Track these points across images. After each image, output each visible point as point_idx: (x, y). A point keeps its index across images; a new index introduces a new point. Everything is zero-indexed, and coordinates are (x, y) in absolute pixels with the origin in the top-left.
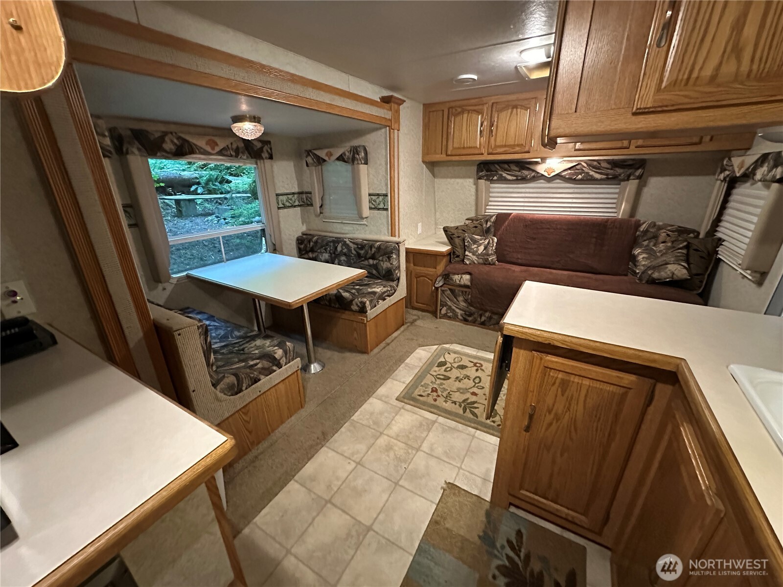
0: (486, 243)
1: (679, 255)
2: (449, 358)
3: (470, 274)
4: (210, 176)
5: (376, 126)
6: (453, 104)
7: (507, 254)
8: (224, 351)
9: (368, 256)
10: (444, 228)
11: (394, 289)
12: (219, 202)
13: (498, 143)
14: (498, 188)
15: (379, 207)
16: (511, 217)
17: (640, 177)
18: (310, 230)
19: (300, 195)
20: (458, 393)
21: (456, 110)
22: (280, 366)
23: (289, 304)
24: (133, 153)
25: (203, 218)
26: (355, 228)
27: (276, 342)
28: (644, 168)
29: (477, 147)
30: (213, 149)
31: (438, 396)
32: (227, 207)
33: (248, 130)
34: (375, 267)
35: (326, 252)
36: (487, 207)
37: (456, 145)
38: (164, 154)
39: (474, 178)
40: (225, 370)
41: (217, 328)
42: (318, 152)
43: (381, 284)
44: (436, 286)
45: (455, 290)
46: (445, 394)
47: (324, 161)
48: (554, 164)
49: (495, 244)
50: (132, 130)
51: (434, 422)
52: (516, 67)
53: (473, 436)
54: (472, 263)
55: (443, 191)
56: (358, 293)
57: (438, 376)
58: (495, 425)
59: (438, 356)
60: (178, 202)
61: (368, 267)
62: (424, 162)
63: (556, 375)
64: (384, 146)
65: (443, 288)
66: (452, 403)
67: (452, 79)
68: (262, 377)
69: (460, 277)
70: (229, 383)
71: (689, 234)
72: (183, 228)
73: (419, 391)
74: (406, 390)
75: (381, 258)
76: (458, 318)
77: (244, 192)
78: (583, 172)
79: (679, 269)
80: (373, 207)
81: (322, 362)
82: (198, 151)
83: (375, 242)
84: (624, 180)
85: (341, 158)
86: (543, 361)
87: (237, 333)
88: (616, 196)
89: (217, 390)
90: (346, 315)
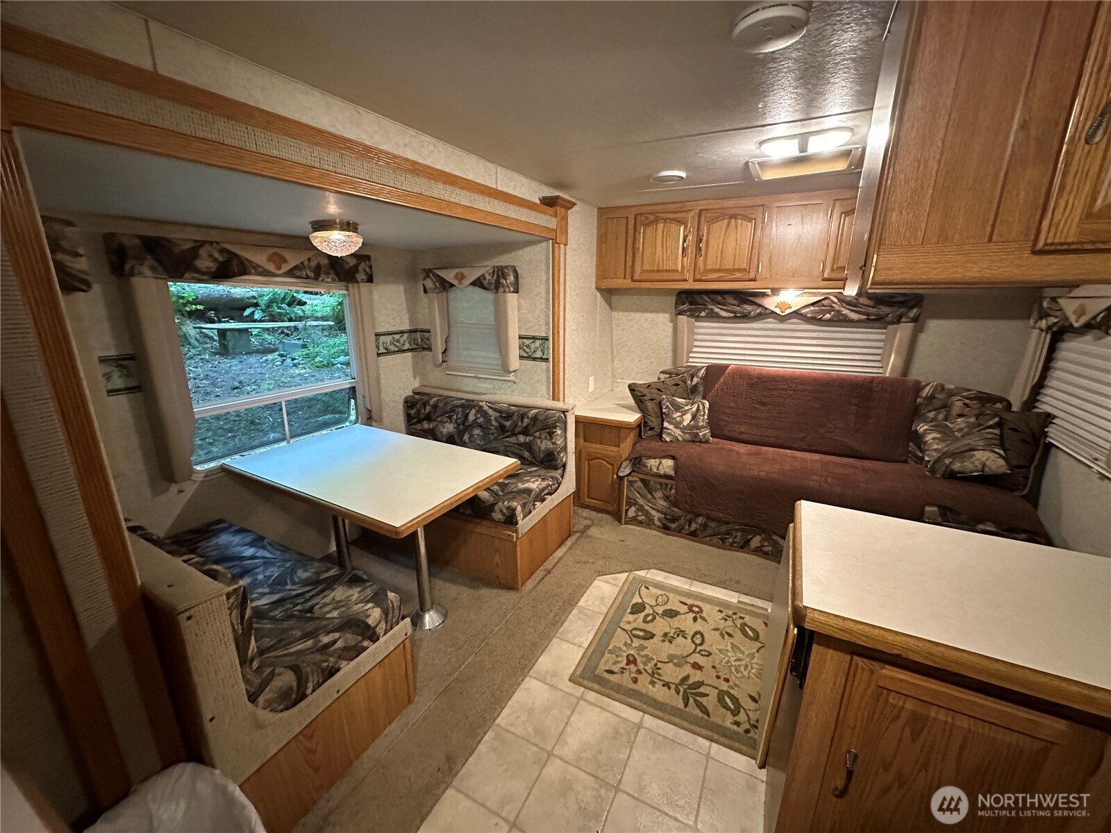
0: (694, 409)
1: (990, 436)
2: (648, 596)
3: (673, 458)
4: (274, 295)
5: (532, 238)
6: (643, 210)
7: (725, 426)
8: (278, 613)
9: (517, 430)
10: (630, 386)
11: (558, 482)
12: (285, 333)
13: (710, 266)
14: (706, 328)
15: (535, 356)
16: (727, 371)
17: (915, 320)
18: (425, 386)
19: (413, 334)
20: (670, 665)
21: (647, 218)
22: (374, 638)
23: (395, 530)
24: (141, 273)
25: (259, 356)
26: (496, 387)
27: (369, 592)
28: (920, 307)
29: (678, 271)
30: (279, 268)
31: (639, 672)
32: (296, 342)
33: (337, 243)
34: (528, 447)
35: (451, 422)
36: (691, 355)
37: (647, 267)
38: (196, 275)
39: (671, 313)
40: (278, 656)
41: (267, 563)
42: (442, 273)
43: (537, 474)
44: (621, 474)
45: (649, 483)
46: (649, 667)
47: (452, 285)
48: (792, 298)
49: (707, 412)
50: (142, 238)
51: (639, 726)
52: (747, 163)
53: (708, 756)
54: (674, 440)
55: (624, 329)
56: (503, 491)
57: (634, 632)
58: (740, 730)
59: (630, 595)
60: (222, 333)
61: (517, 446)
62: (598, 289)
63: (901, 704)
64: (544, 268)
65: (630, 478)
66: (664, 685)
67: (648, 177)
68: (343, 663)
69: (658, 463)
70: (281, 688)
71: (994, 404)
72: (227, 372)
73: (606, 662)
74: (585, 660)
75: (537, 434)
76: (654, 524)
77: (323, 318)
78: (832, 309)
79: (993, 458)
80: (525, 355)
81: (445, 608)
82: (253, 272)
83: (526, 410)
84: (892, 323)
85: (478, 283)
86: (875, 677)
87: (302, 574)
88: (881, 344)
89: (257, 706)
90: (483, 528)
